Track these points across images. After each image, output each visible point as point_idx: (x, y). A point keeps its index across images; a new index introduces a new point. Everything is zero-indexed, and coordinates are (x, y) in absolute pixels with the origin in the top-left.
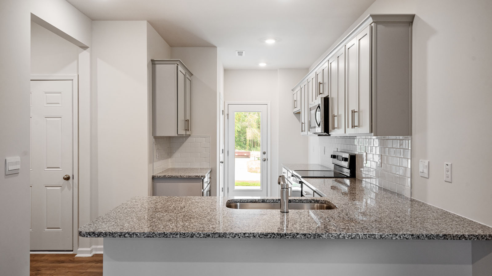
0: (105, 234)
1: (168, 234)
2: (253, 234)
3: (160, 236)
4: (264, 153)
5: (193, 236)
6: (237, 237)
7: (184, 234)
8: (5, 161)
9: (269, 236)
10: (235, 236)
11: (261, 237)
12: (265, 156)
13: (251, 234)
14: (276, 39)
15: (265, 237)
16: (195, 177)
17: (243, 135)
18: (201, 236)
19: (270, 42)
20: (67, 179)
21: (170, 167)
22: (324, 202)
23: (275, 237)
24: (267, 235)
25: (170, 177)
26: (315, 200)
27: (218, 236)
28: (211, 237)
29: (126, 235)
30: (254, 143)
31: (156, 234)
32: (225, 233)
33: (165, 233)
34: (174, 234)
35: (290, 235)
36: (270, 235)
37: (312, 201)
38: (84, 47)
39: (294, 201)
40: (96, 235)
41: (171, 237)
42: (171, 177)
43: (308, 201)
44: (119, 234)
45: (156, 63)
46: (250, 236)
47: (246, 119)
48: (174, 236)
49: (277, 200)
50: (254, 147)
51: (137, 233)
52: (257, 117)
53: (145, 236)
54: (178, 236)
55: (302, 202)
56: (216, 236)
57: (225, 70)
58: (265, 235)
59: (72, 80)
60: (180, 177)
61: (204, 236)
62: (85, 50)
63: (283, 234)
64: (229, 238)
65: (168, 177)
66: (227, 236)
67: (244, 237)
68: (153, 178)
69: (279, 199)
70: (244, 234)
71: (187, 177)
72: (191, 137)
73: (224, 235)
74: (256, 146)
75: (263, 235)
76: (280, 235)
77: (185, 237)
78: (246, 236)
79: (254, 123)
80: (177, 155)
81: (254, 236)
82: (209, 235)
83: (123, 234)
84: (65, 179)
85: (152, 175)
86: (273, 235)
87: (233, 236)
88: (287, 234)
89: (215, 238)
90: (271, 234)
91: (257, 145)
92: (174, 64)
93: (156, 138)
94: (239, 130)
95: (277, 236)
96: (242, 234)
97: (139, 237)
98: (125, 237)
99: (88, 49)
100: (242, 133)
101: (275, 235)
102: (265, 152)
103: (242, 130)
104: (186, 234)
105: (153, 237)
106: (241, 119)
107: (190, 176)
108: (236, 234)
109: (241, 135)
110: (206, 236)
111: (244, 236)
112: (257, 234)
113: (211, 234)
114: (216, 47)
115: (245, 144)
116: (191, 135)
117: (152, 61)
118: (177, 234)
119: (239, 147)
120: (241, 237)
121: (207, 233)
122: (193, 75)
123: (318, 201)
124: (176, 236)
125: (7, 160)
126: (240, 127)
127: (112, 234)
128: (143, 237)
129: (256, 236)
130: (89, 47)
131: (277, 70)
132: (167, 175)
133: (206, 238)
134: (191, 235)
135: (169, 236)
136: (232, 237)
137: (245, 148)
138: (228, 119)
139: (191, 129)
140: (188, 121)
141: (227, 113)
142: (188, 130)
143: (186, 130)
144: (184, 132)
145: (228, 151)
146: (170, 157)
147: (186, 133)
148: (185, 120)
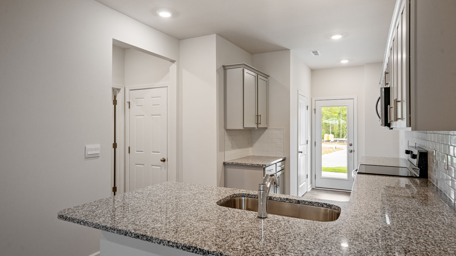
0: (69, 219)
1: (109, 228)
2: (177, 244)
3: (103, 229)
4: (351, 145)
5: (126, 234)
6: (162, 244)
7: (120, 230)
8: (85, 147)
9: (191, 250)
10: (160, 243)
11: (184, 249)
12: (351, 148)
13: (174, 243)
14: (342, 34)
15: (187, 249)
16: (257, 165)
18: (132, 236)
19: (337, 37)
20: (164, 161)
21: (251, 155)
22: (337, 209)
23: (198, 252)
24: (190, 249)
26: (328, 205)
27: (146, 239)
28: (140, 238)
29: (82, 223)
31: (100, 226)
32: (152, 237)
33: (107, 227)
34: (113, 229)
35: (213, 253)
36: (193, 250)
37: (324, 205)
38: (173, 61)
39: (303, 202)
40: (64, 219)
41: (111, 231)
43: (319, 204)
44: (77, 221)
45: (227, 68)
46: (174, 246)
48: (113, 231)
49: (284, 199)
51: (88, 223)
53: (93, 226)
54: (116, 231)
55: (312, 205)
56: (144, 239)
57: (312, 70)
58: (188, 248)
59: (167, 87)
60: (244, 165)
61: (135, 236)
62: (173, 63)
63: (205, 251)
64: (155, 243)
65: (235, 163)
66: (153, 241)
67: (168, 246)
68: (224, 164)
69: (286, 198)
70: (169, 242)
71: (250, 165)
73: (151, 239)
75: (185, 247)
76: (203, 251)
77: (120, 234)
78: (170, 245)
80: (257, 145)
81: (177, 246)
82: (139, 236)
83: (80, 221)
84: (162, 161)
85: (224, 161)
86: (196, 250)
87: (159, 242)
88: (210, 252)
89: (143, 240)
90: (194, 248)
92: (241, 67)
93: (228, 130)
95: (199, 252)
96: (167, 241)
97: (89, 226)
98: (81, 224)
99: (176, 62)
101: (197, 250)
104: (121, 231)
105: (98, 228)
107: (253, 164)
108: (161, 240)
110: (137, 236)
111: (168, 244)
112: (180, 245)
113: (140, 236)
114: (289, 50)
116: (268, 128)
117: (224, 66)
118: (115, 230)
120: (165, 245)
121: (138, 234)
122: (269, 76)
123: (330, 206)
124: (114, 232)
125: (86, 147)
127: (73, 220)
128: (92, 227)
129: (179, 247)
130: (176, 61)
131: (364, 65)
132: (234, 162)
133: (136, 238)
134: (125, 233)
135: (109, 230)
136: (157, 242)
138: (315, 113)
139: (267, 122)
140: (260, 116)
141: (314, 108)
142: (260, 124)
143: (257, 124)
144: (255, 126)
145: (315, 142)
146: (251, 146)
147: (258, 126)
148: (257, 115)
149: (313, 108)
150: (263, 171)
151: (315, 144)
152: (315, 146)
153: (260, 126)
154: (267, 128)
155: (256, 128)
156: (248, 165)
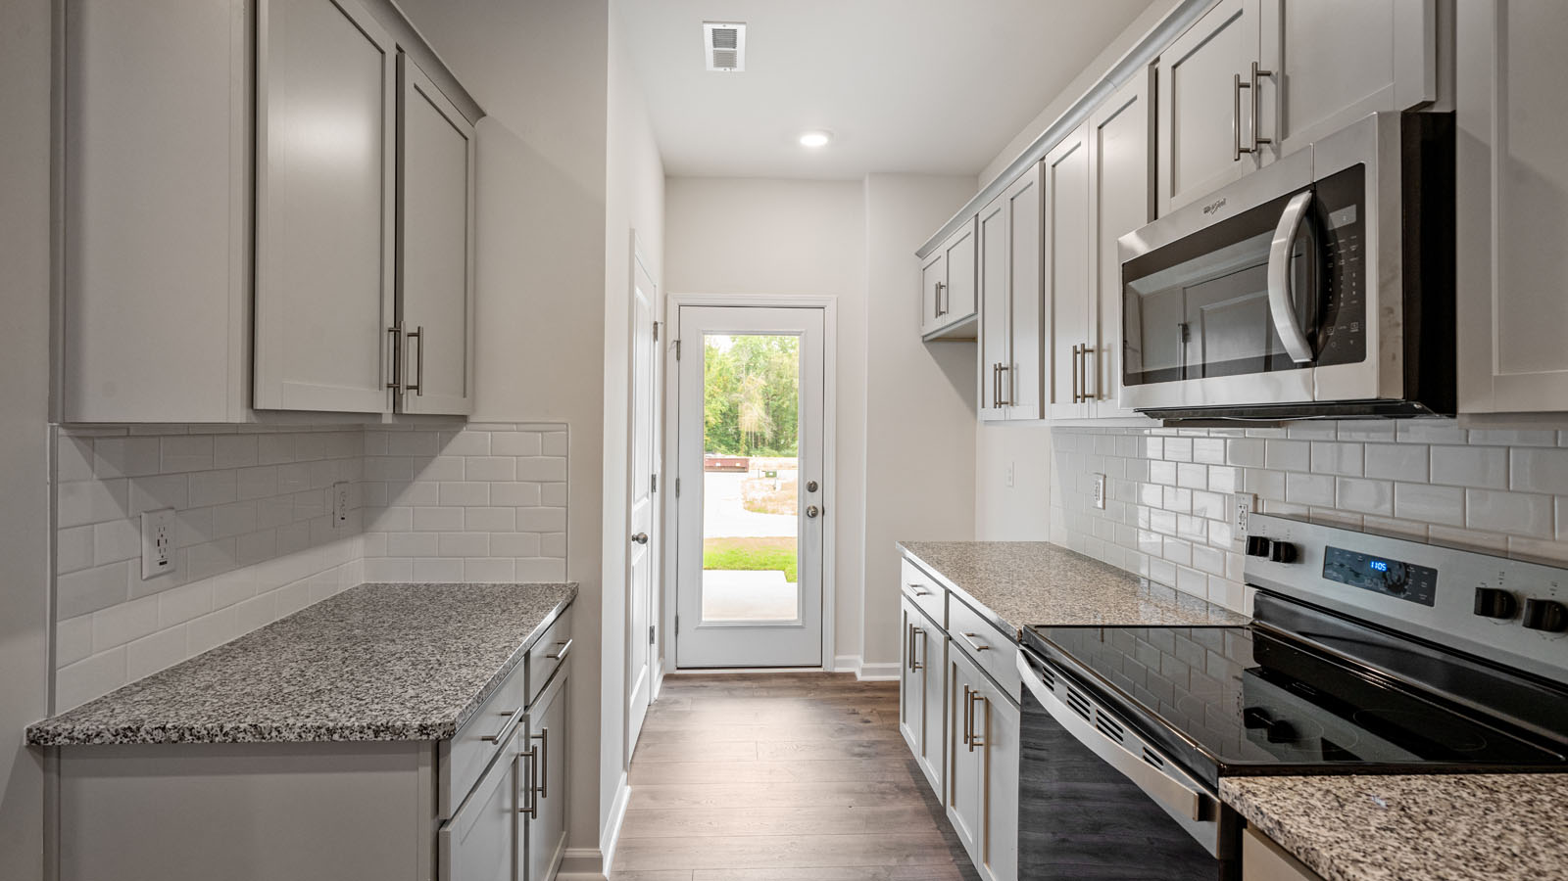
4: (812, 487)
12: (814, 500)
17: (732, 421)
21: (359, 583)
25: (174, 737)
30: (756, 438)
42: (182, 737)
47: (740, 386)
50: (756, 447)
52: (764, 383)
57: (674, 179)
60: (249, 738)
68: (41, 744)
71: (310, 737)
72: (469, 426)
74: (760, 446)
79: (756, 394)
91: (763, 443)
94: (724, 409)
100: (731, 415)
102: (815, 483)
103: (730, 410)
106: (729, 386)
109: (729, 421)
115: (738, 441)
116: (472, 419)
119: (723, 447)
122: (484, 115)
126: (727, 404)
137: (738, 451)
138: (678, 359)
139: (467, 380)
140: (418, 335)
141: (677, 339)
142: (417, 388)
143: (395, 386)
144: (377, 402)
145: (678, 481)
146: (364, 527)
147: (397, 403)
148: (389, 322)
149: (672, 337)
150: (426, 772)
151: (678, 490)
152: (678, 496)
153: (412, 404)
154: (463, 419)
155: (388, 419)
156: (287, 743)
